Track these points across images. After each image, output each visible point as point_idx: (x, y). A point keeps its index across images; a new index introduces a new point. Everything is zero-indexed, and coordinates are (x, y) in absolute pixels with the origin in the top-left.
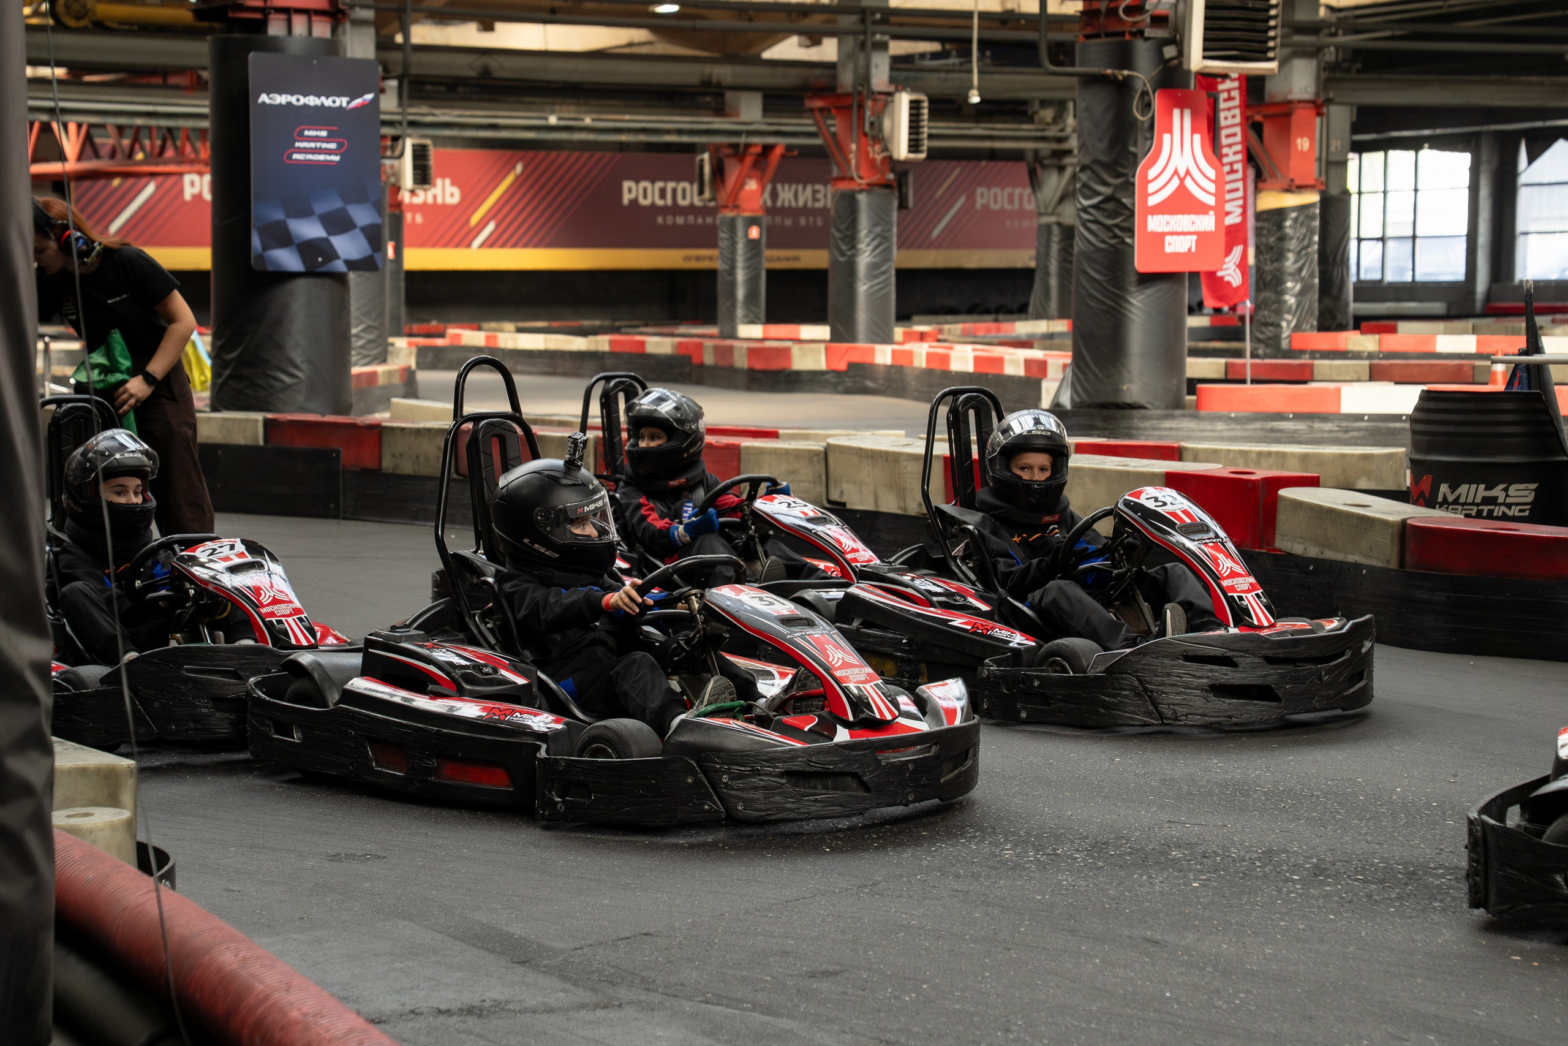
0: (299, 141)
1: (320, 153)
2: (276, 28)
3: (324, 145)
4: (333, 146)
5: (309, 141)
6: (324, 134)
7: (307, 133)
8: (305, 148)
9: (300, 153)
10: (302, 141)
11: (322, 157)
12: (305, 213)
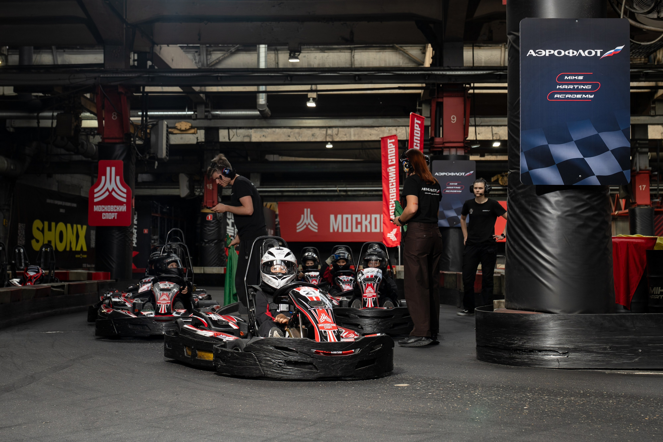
0: (448, 187)
1: (455, 190)
2: (446, 153)
3: (456, 188)
4: (459, 188)
5: (451, 187)
6: (456, 184)
7: (450, 184)
8: (450, 188)
9: (448, 190)
10: (449, 187)
11: (455, 191)
12: (450, 209)
